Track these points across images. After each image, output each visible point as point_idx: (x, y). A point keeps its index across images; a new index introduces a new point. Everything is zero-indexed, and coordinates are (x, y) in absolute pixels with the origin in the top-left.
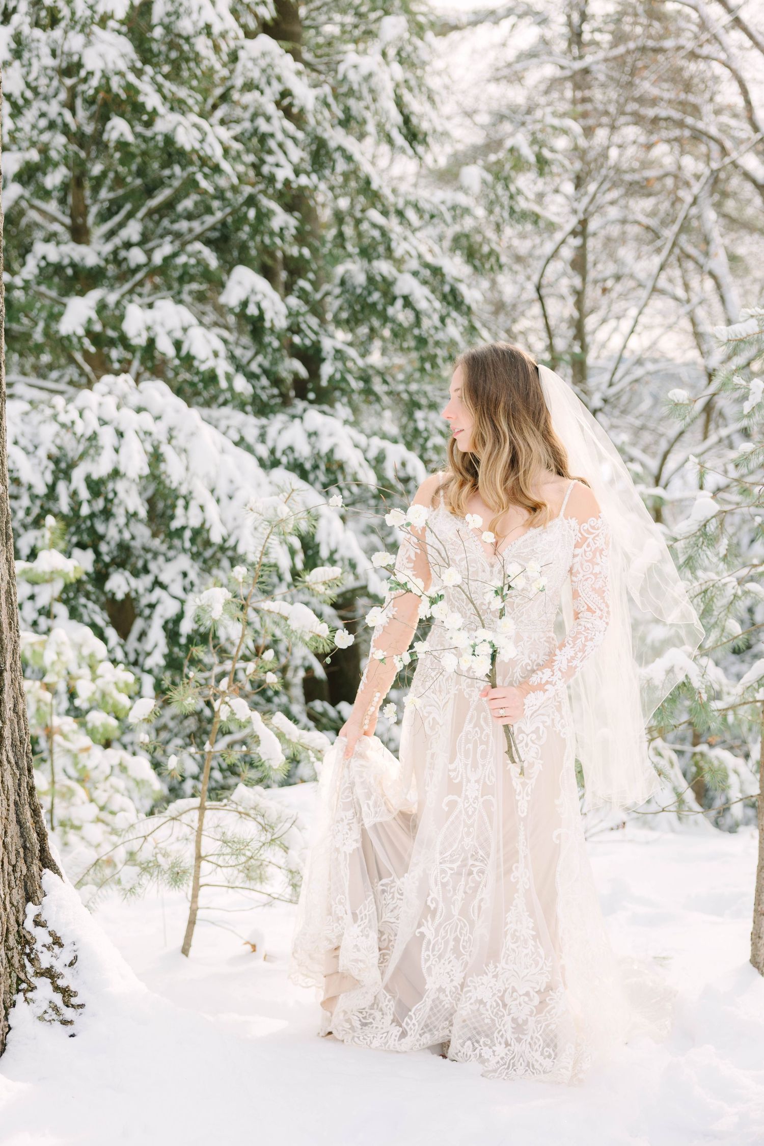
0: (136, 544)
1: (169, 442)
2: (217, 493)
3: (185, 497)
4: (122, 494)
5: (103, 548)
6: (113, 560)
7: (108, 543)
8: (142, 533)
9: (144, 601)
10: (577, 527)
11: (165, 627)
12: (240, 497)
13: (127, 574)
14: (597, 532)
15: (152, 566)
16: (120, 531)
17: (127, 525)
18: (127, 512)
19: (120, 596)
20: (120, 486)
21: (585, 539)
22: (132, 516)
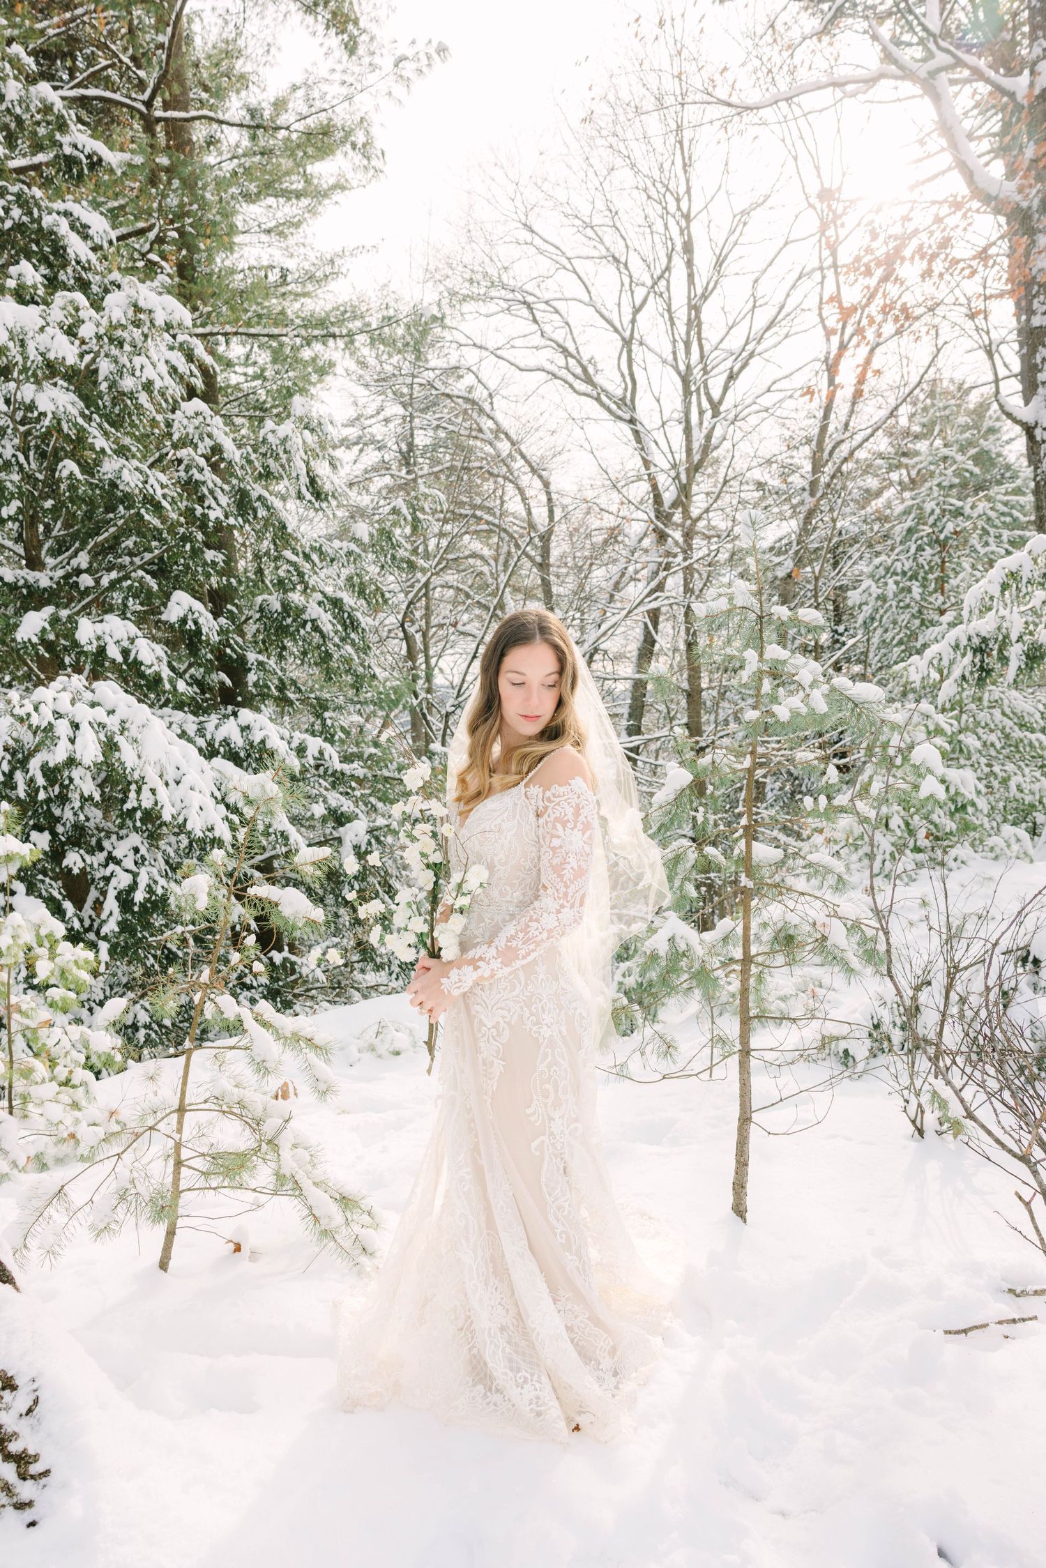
0: (91, 824)
1: (122, 734)
2: (166, 777)
3: (137, 782)
4: (77, 781)
5: (60, 829)
6: (68, 839)
7: (64, 825)
8: (96, 815)
9: (98, 875)
10: (540, 796)
11: (117, 898)
12: (186, 782)
13: (82, 851)
14: (557, 800)
15: (106, 844)
16: (75, 814)
17: (82, 808)
18: (82, 796)
19: (76, 871)
20: (76, 773)
21: (546, 808)
22: (86, 800)
